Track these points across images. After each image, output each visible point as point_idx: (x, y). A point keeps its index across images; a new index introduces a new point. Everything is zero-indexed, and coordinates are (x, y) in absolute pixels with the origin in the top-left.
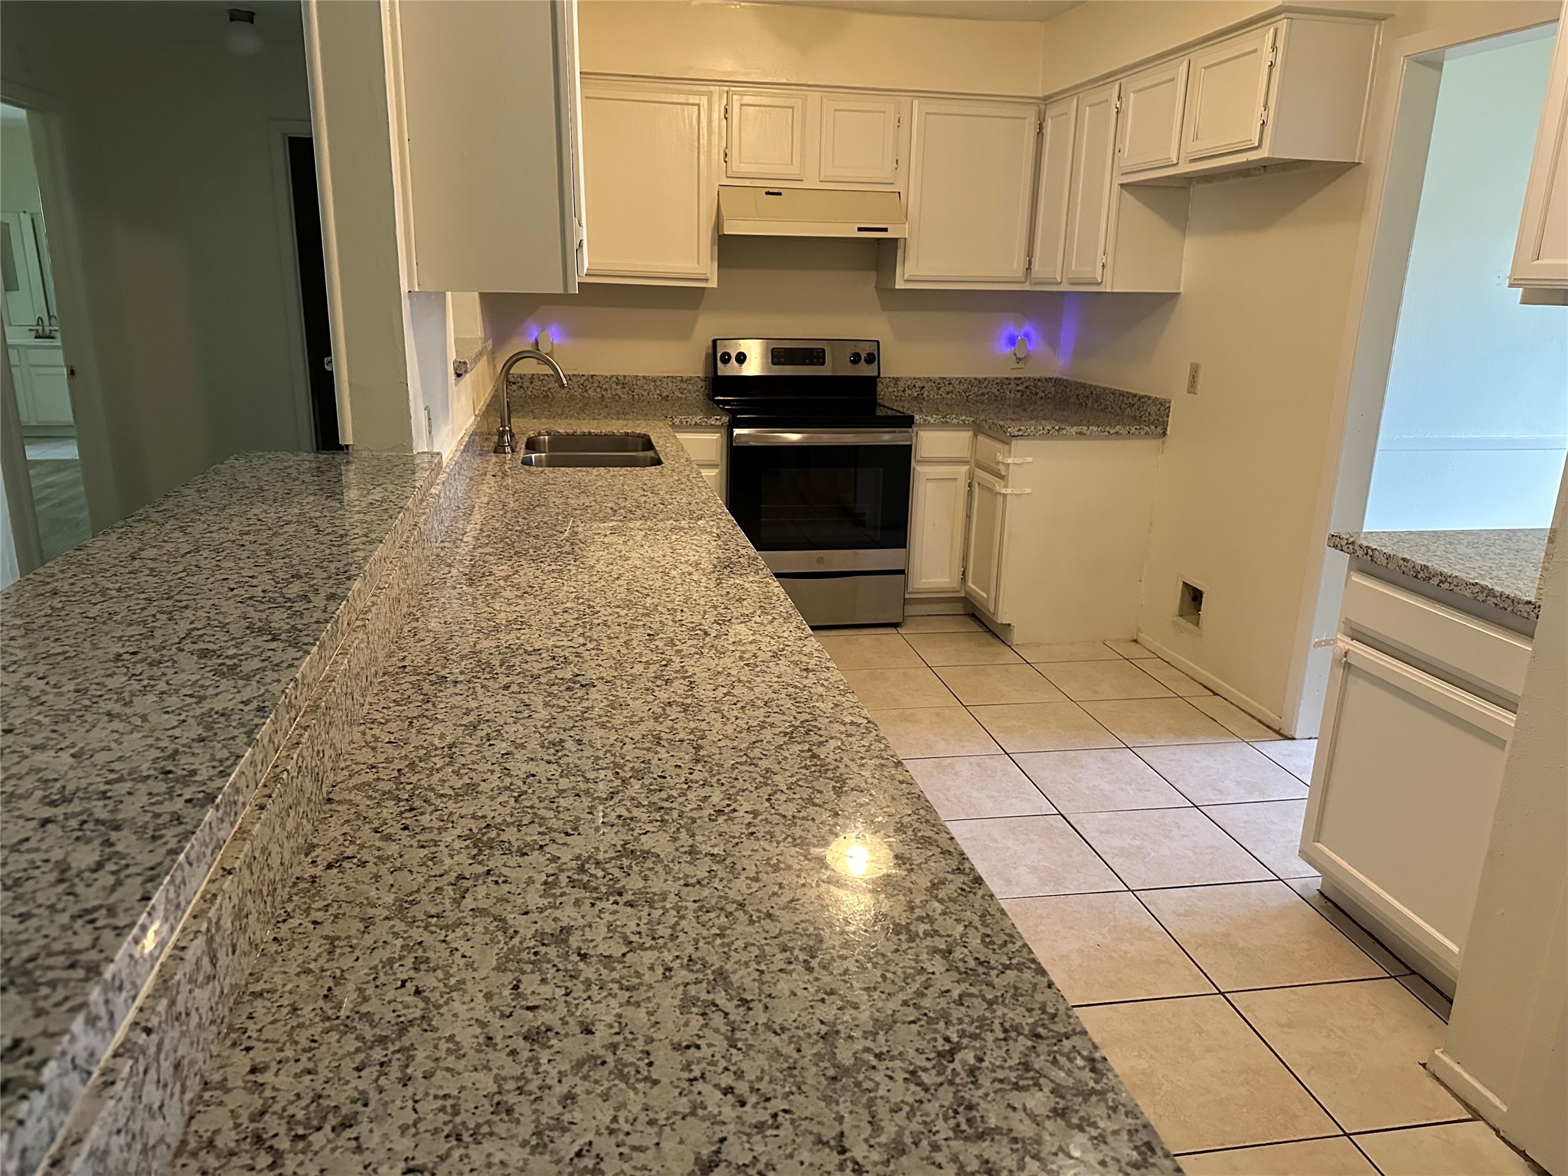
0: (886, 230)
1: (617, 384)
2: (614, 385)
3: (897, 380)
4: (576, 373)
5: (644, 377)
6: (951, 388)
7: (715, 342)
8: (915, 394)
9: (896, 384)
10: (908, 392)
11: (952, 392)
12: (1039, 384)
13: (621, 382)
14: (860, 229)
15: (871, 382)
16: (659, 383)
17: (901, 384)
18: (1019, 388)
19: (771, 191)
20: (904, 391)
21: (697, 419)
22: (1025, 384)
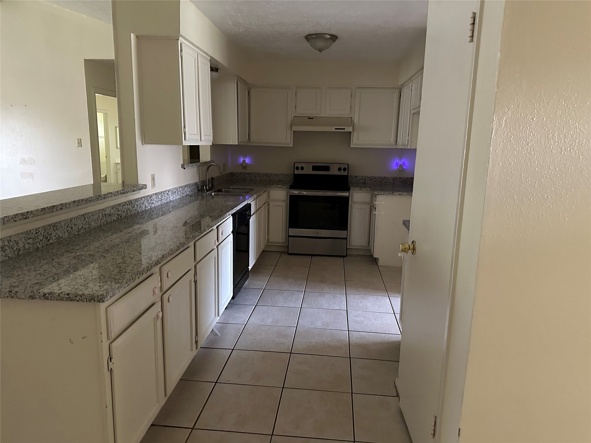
0: (344, 129)
1: (266, 176)
2: (264, 176)
3: (356, 177)
4: (253, 172)
5: (274, 174)
6: (376, 180)
7: (294, 163)
8: (363, 182)
9: (356, 178)
10: (360, 181)
11: (376, 181)
12: (408, 180)
13: (266, 175)
14: (336, 129)
15: (346, 177)
16: (278, 176)
17: (358, 178)
18: (401, 181)
19: (309, 117)
20: (359, 180)
21: (279, 186)
22: (403, 180)
